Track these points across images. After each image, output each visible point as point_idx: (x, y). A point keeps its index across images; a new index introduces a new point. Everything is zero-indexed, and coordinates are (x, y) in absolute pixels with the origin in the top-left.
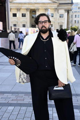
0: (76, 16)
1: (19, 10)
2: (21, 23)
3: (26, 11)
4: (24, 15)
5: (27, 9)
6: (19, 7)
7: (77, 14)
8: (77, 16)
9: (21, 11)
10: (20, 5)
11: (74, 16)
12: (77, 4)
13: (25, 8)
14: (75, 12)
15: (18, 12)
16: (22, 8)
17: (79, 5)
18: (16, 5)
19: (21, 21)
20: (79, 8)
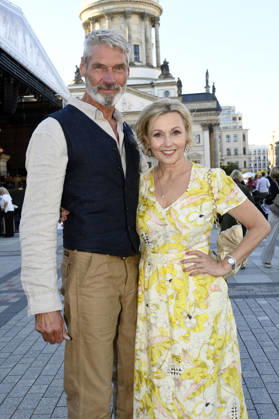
0: (228, 137)
7: (231, 134)
8: (232, 139)
11: (224, 139)
12: (230, 109)
14: (226, 128)
17: (234, 111)
20: (234, 119)
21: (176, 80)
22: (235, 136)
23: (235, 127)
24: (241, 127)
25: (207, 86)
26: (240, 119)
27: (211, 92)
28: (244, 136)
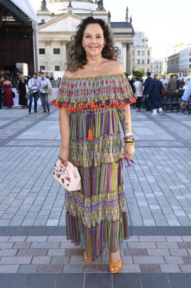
0: (139, 52)
1: (48, 43)
2: (53, 63)
3: (60, 45)
4: (57, 51)
5: (62, 42)
6: (49, 39)
7: (141, 50)
8: (141, 53)
9: (52, 44)
10: (51, 36)
11: (136, 53)
12: (141, 34)
13: (59, 39)
14: (138, 46)
15: (48, 47)
16: (55, 40)
17: (143, 35)
18: (45, 36)
19: (52, 61)
20: (143, 40)
21: (107, 12)
22: (143, 52)
23: (143, 46)
24: (147, 46)
25: (127, 18)
26: (147, 40)
27: (129, 22)
28: (149, 52)
